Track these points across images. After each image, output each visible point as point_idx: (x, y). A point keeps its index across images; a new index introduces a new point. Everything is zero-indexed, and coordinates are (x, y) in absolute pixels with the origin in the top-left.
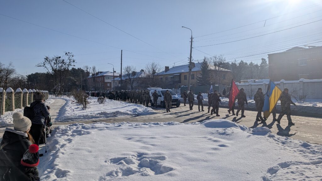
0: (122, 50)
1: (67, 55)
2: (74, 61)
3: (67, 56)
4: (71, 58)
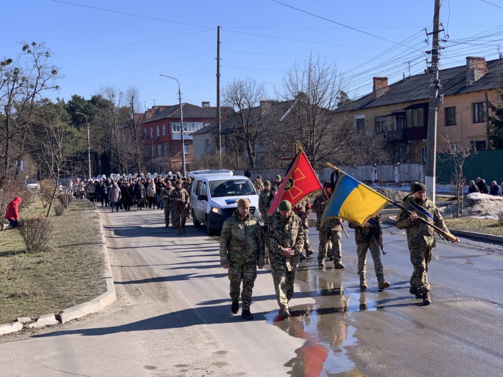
0: (218, 27)
1: (29, 51)
2: (54, 72)
3: (30, 55)
4: (42, 60)
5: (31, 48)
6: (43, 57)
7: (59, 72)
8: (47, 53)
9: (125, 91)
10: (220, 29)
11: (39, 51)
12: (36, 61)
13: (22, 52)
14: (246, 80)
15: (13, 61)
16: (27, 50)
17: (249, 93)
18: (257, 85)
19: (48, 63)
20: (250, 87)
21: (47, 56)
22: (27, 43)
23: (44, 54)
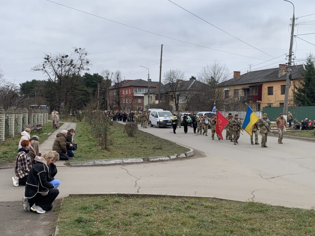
2: (88, 62)
3: (78, 54)
4: (83, 57)
5: (79, 51)
6: (84, 55)
7: (90, 62)
8: (86, 53)
9: (114, 72)
10: (163, 46)
11: (82, 52)
12: (81, 57)
13: (74, 52)
14: (176, 70)
15: (69, 56)
16: (77, 51)
17: (177, 76)
18: (181, 72)
19: (86, 58)
20: (178, 73)
21: (86, 55)
22: (77, 48)
23: (85, 54)
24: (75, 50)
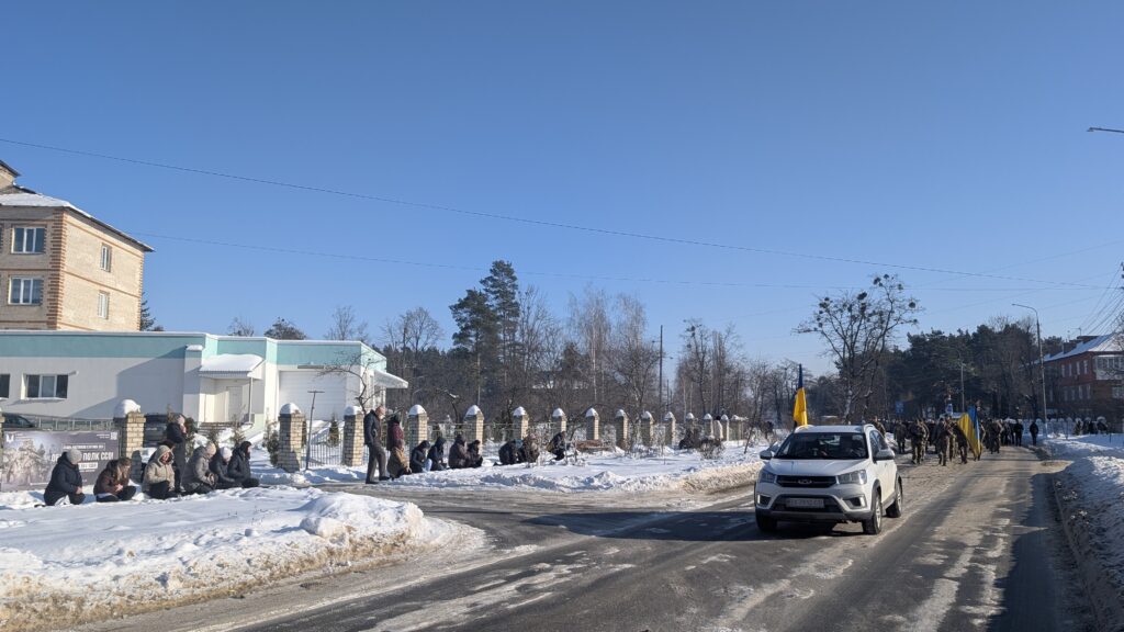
1: (881, 285)
2: (912, 305)
3: (883, 289)
4: (896, 293)
5: (883, 281)
11: (891, 284)
12: (888, 295)
16: (879, 283)
22: (878, 276)
24: (873, 280)
